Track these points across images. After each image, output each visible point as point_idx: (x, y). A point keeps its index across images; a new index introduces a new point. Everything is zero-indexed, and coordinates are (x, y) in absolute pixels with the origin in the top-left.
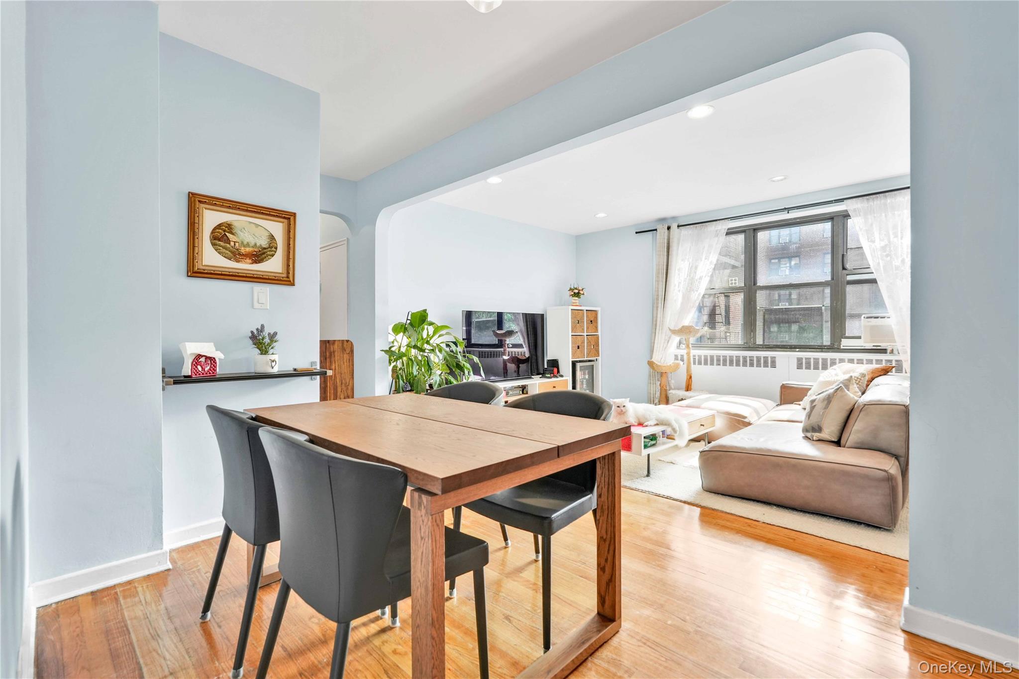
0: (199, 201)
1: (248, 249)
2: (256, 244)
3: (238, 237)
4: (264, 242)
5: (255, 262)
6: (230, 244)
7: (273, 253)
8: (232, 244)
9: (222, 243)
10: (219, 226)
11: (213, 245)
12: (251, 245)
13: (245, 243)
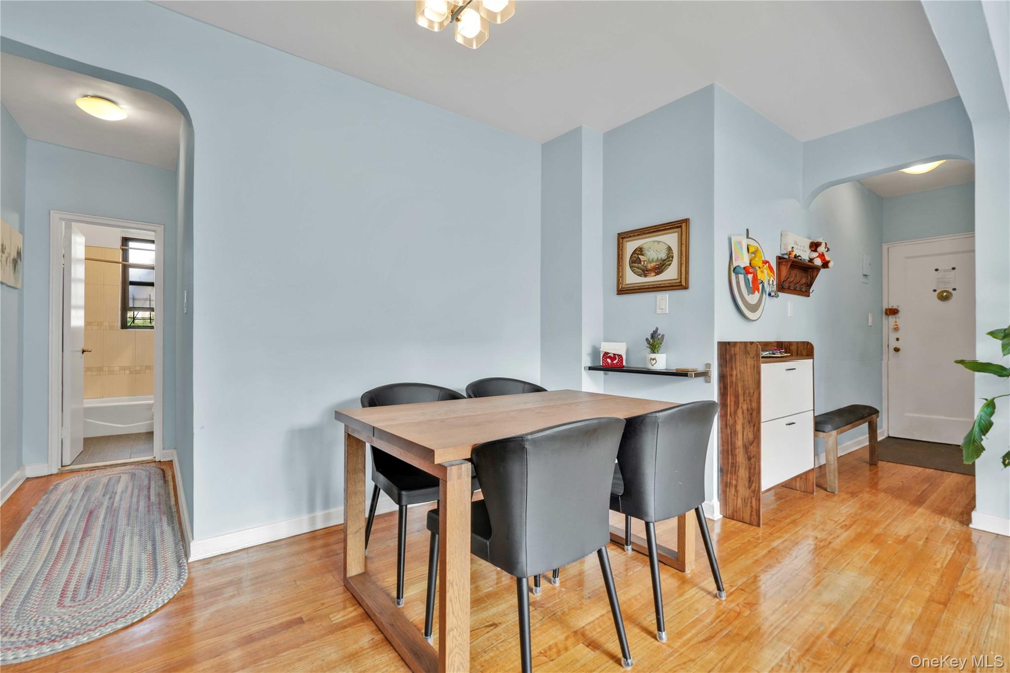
0: (622, 238)
1: (653, 265)
2: (658, 259)
3: (646, 257)
4: (663, 255)
5: (657, 274)
6: (641, 263)
7: (671, 262)
8: (642, 263)
9: (636, 265)
10: (634, 252)
11: (631, 267)
12: (655, 260)
13: (651, 260)
